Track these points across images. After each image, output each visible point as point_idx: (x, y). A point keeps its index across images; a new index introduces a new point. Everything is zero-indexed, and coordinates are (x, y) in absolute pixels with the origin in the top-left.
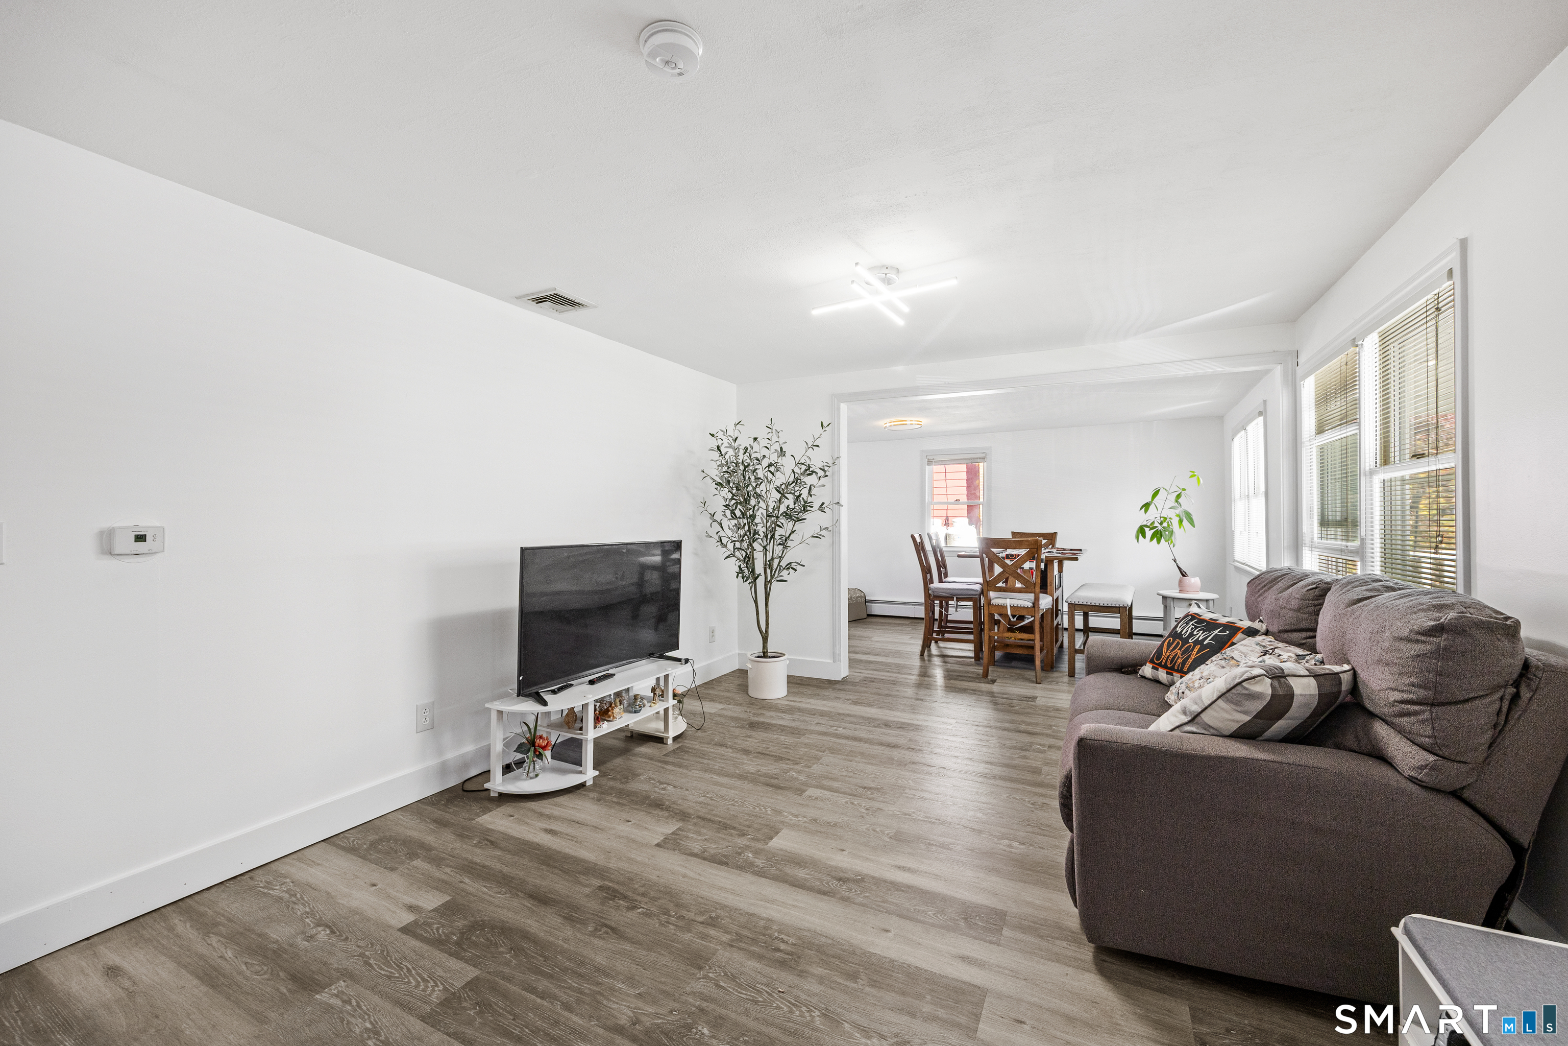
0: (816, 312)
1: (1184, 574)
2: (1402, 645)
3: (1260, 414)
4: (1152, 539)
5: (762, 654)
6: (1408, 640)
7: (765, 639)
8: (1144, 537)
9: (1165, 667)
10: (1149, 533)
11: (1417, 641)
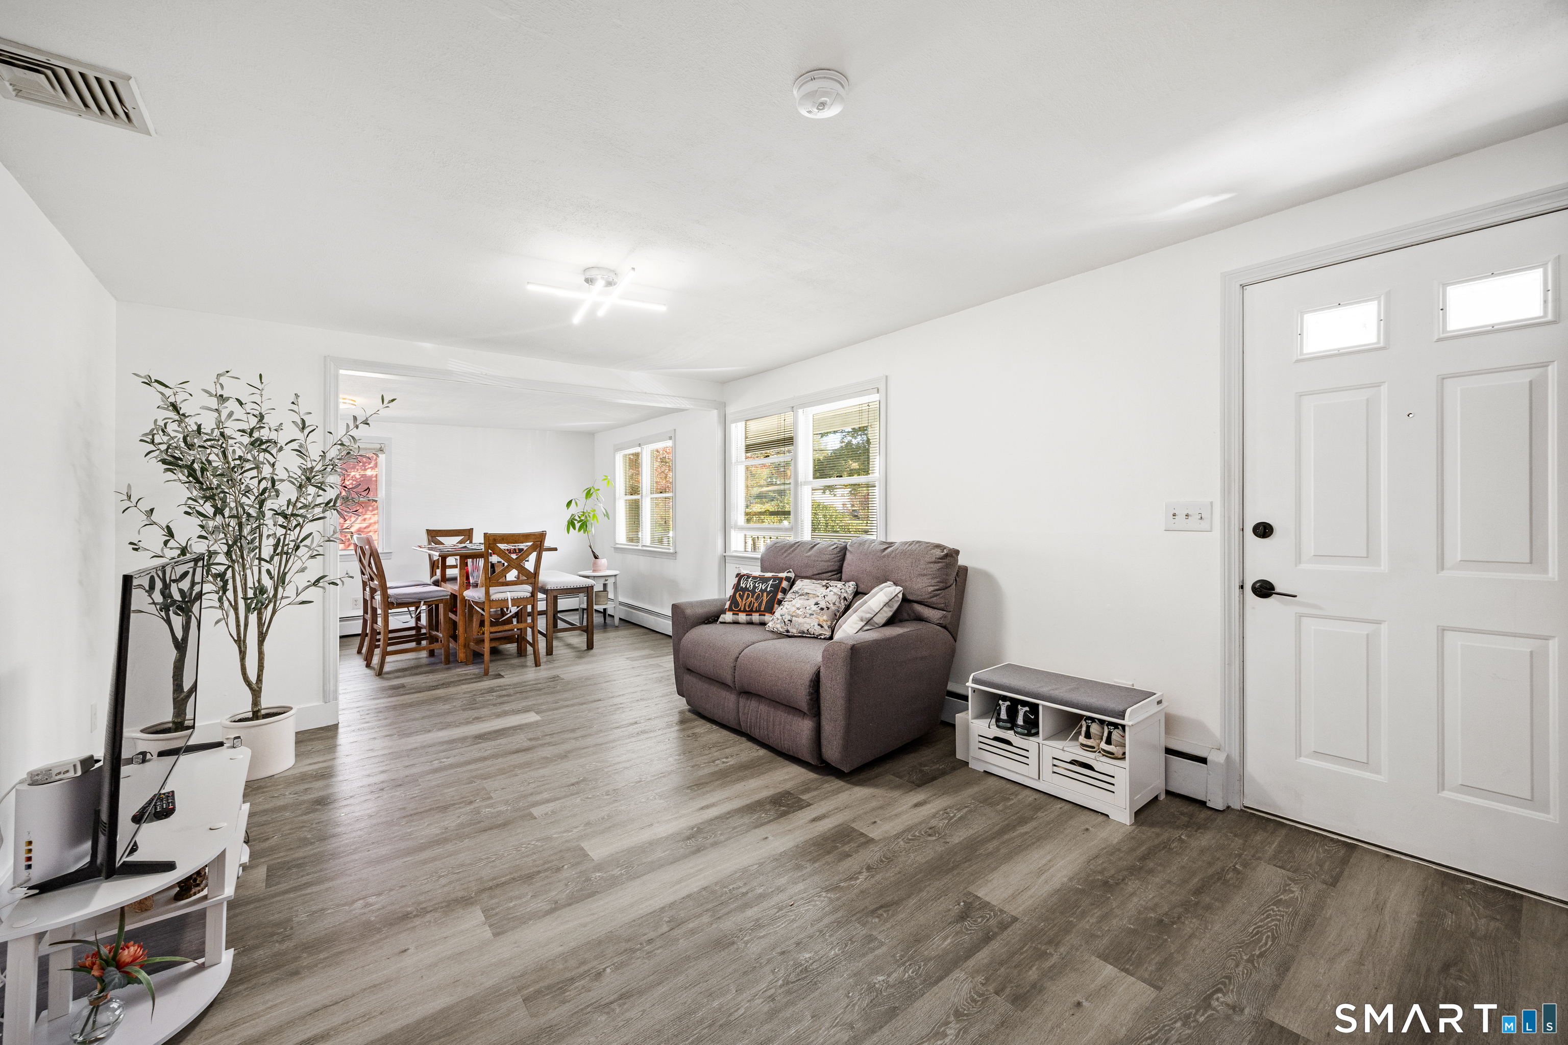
0: (530, 287)
1: (596, 557)
2: (932, 565)
3: (670, 438)
4: (580, 530)
5: (250, 715)
6: (935, 562)
7: (256, 692)
8: (574, 528)
9: (744, 611)
10: (578, 525)
11: (939, 562)
